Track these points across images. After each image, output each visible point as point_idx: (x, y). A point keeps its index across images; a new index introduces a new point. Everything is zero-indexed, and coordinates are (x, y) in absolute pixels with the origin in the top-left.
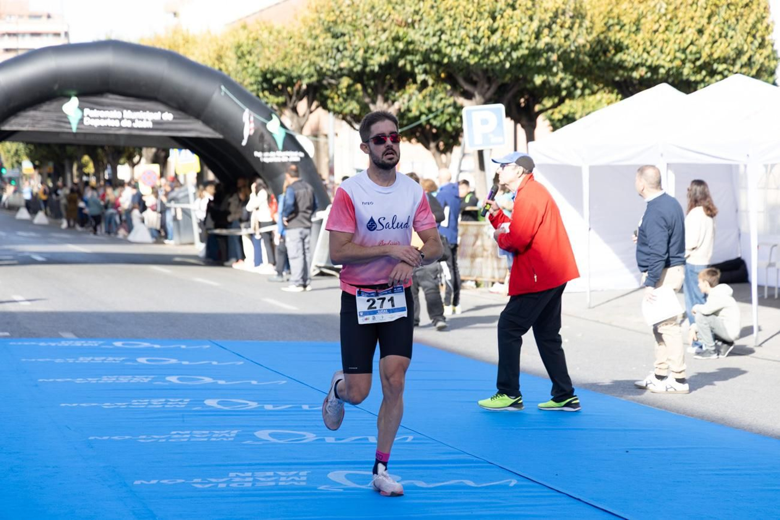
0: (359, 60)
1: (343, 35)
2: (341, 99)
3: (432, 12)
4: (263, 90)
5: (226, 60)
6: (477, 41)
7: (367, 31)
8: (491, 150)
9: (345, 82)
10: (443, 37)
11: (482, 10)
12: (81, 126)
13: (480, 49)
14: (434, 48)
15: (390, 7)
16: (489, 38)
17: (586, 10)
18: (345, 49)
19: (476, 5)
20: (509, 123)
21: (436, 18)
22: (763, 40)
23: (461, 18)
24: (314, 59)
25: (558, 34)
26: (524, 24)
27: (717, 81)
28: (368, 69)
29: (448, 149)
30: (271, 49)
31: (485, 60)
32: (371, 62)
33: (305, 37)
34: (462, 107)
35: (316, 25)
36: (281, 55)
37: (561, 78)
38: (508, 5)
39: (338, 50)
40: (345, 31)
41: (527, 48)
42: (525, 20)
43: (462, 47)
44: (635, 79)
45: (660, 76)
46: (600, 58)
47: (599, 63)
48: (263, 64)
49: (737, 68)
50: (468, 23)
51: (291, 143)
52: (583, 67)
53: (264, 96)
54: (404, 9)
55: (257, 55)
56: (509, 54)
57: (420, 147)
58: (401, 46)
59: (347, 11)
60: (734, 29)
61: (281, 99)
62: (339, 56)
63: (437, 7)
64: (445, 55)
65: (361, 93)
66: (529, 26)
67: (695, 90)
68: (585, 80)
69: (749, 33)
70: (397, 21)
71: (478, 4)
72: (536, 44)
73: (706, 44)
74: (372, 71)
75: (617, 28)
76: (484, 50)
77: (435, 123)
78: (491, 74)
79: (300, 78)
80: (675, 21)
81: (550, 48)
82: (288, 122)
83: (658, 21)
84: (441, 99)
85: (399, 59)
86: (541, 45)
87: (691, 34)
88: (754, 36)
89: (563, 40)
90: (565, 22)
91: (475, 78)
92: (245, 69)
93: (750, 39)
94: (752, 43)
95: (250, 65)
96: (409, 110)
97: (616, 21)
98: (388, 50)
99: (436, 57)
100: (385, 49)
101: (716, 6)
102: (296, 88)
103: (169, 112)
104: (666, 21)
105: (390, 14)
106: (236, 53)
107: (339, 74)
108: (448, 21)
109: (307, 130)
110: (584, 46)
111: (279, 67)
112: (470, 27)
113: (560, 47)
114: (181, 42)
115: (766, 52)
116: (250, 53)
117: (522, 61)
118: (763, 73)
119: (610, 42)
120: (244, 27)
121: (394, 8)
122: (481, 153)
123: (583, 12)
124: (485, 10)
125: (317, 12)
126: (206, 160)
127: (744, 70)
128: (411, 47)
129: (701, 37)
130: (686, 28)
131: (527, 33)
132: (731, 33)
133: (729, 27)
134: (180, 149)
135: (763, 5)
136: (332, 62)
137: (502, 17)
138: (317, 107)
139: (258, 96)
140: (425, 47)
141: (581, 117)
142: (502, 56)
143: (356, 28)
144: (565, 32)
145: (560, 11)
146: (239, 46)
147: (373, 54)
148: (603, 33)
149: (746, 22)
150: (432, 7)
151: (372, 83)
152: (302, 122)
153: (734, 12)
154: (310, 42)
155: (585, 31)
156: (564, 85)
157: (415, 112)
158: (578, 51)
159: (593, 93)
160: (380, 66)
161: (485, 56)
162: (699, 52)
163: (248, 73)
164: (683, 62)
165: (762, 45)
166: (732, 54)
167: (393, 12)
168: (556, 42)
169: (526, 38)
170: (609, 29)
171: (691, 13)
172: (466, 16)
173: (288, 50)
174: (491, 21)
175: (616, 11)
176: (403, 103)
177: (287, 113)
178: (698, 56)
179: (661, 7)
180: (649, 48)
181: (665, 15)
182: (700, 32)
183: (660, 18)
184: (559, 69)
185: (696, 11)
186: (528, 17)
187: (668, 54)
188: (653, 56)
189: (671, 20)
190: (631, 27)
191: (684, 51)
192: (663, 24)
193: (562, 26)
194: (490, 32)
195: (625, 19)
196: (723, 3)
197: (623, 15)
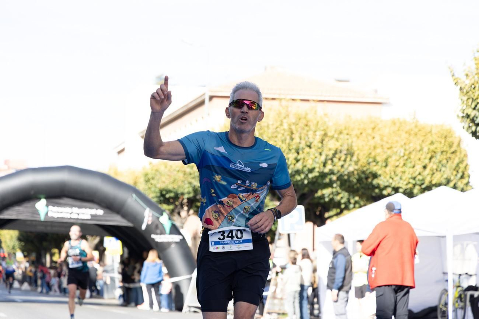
11: (291, 148)
12: (47, 217)
16: (295, 165)
17: (354, 150)
19: (287, 145)
22: (463, 174)
24: (190, 180)
25: (337, 165)
26: (316, 157)
30: (166, 177)
36: (172, 180)
37: (341, 197)
38: (307, 146)
41: (318, 172)
42: (317, 155)
46: (363, 182)
47: (363, 185)
48: (161, 186)
51: (175, 230)
52: (352, 185)
55: (158, 180)
56: (307, 175)
60: (445, 167)
61: (171, 207)
66: (319, 159)
68: (356, 199)
69: (454, 169)
71: (289, 143)
72: (324, 169)
73: (428, 174)
75: (374, 163)
76: (292, 172)
79: (183, 194)
80: (409, 161)
81: (332, 172)
83: (398, 160)
86: (326, 170)
87: (419, 168)
88: (458, 172)
89: (339, 168)
90: (341, 157)
93: (455, 173)
94: (456, 175)
97: (373, 160)
101: (435, 152)
103: (101, 209)
104: (404, 160)
110: (353, 172)
113: (338, 171)
115: (465, 181)
116: (153, 179)
117: (314, 180)
119: (370, 172)
122: (289, 235)
123: (352, 152)
124: (293, 148)
129: (425, 170)
130: (415, 165)
131: (318, 163)
132: (443, 169)
133: (442, 165)
135: (463, 153)
137: (303, 152)
142: (303, 176)
144: (341, 163)
145: (338, 151)
148: (365, 166)
149: (453, 162)
153: (445, 157)
155: (353, 163)
156: (343, 201)
158: (349, 175)
161: (293, 176)
162: (423, 180)
163: (151, 191)
164: (414, 185)
165: (462, 177)
168: (336, 169)
169: (317, 166)
170: (369, 164)
171: (419, 156)
173: (176, 177)
174: (296, 154)
175: (373, 154)
178: (422, 182)
179: (401, 152)
180: (393, 176)
181: (403, 157)
182: (425, 167)
183: (400, 158)
184: (337, 185)
185: (422, 155)
186: (319, 153)
187: (405, 180)
188: (395, 181)
189: (407, 160)
190: (382, 163)
191: (414, 178)
192: (402, 162)
193: (339, 159)
194: (296, 161)
195: (378, 159)
196: (439, 150)
197: (378, 156)
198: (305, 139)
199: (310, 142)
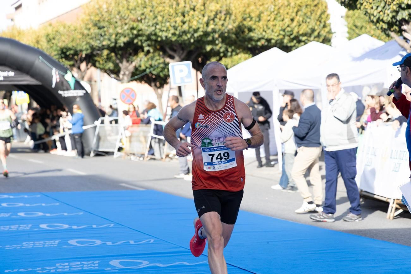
0: (113, 40)
1: (104, 27)
2: (104, 62)
3: (151, 14)
4: (62, 58)
5: (41, 43)
6: (175, 28)
7: (116, 25)
8: (185, 86)
9: (105, 52)
10: (158, 27)
11: (177, 12)
13: (177, 33)
14: (153, 33)
15: (128, 12)
16: (182, 26)
17: (232, 10)
18: (105, 35)
19: (174, 10)
20: (193, 71)
21: (153, 17)
22: (325, 22)
23: (167, 17)
24: (89, 41)
25: (218, 24)
26: (200, 19)
27: (302, 46)
28: (118, 45)
29: (161, 86)
30: (66, 36)
31: (180, 38)
32: (119, 41)
33: (83, 29)
34: (168, 64)
35: (89, 22)
36: (71, 39)
37: (220, 47)
38: (191, 9)
39: (101, 35)
40: (105, 25)
41: (202, 31)
42: (200, 16)
43: (168, 32)
44: (259, 46)
45: (272, 44)
46: (240, 35)
47: (240, 38)
48: (61, 44)
49: (312, 38)
50: (171, 19)
51: (78, 86)
52: (232, 41)
53: (62, 61)
54: (136, 12)
55: (59, 39)
56: (193, 35)
57: (146, 85)
58: (135, 32)
59: (106, 15)
60: (310, 18)
61: (71, 63)
62: (102, 39)
63: (154, 11)
64: (159, 36)
65: (114, 58)
66: (203, 20)
67: (291, 51)
68: (233, 47)
69: (317, 20)
70: (133, 18)
71: (176, 8)
72: (207, 29)
73: (296, 26)
74: (120, 46)
75: (249, 19)
76: (179, 33)
77: (154, 72)
78: (183, 46)
79: (81, 51)
80: (279, 15)
81: (214, 31)
82: (76, 75)
83: (269, 15)
84: (157, 60)
85: (135, 39)
86: (209, 29)
87: (287, 21)
88: (320, 22)
89: (220, 27)
90: (221, 17)
91: (175, 48)
92: (51, 47)
93: (318, 23)
94: (319, 25)
95: (55, 45)
96: (140, 66)
97: (248, 16)
98: (128, 35)
99: (154, 37)
100: (127, 34)
101: (300, 6)
102: (79, 56)
103: (12, 71)
104: (274, 15)
105: (128, 15)
106: (47, 39)
107: (102, 48)
108: (160, 18)
109: (86, 78)
110: (232, 29)
111: (70, 46)
112: (172, 21)
113: (220, 30)
114: (16, 34)
115: (327, 30)
116: (54, 39)
117: (199, 38)
118: (326, 41)
119: (245, 27)
120: (50, 25)
121: (131, 12)
122: (180, 88)
123: (231, 12)
124: (179, 12)
125: (89, 15)
126: (32, 97)
127: (316, 39)
128: (140, 32)
129: (293, 22)
130: (284, 19)
131: (202, 24)
132: (308, 20)
133: (307, 17)
134: (18, 90)
135: (324, 5)
136: (98, 42)
137: (188, 15)
138: (91, 66)
139: (59, 61)
140: (148, 33)
141: (231, 67)
142: (189, 36)
143: (110, 23)
144: (222, 22)
145: (219, 11)
146: (48, 35)
147: (120, 37)
148: (241, 22)
149: (316, 14)
150: (151, 11)
151: (120, 52)
152: (83, 74)
153: (309, 10)
154: (86, 32)
155: (231, 22)
156: (222, 50)
157: (143, 67)
158: (229, 32)
159: (237, 54)
160: (124, 43)
161: (180, 36)
162: (292, 31)
163: (53, 49)
164: (284, 36)
165: (324, 26)
166: (309, 31)
167: (130, 14)
168: (217, 28)
169: (201, 26)
170: (244, 19)
171: (287, 11)
172: (169, 15)
173: (74, 36)
174: (182, 17)
175: (248, 10)
176: (137, 63)
177: (75, 69)
178: (291, 33)
179: (271, 8)
180: (266, 29)
181: (273, 12)
182: (292, 20)
183: (271, 13)
184: (219, 42)
185: (289, 9)
186: (202, 15)
187: (276, 32)
188: (268, 34)
189: (277, 14)
190: (256, 19)
191: (284, 30)
192: (273, 17)
193: (220, 19)
194: (182, 24)
195: (253, 15)
196: (304, 4)
197: (252, 12)
198: (189, 3)
199: (193, 6)
